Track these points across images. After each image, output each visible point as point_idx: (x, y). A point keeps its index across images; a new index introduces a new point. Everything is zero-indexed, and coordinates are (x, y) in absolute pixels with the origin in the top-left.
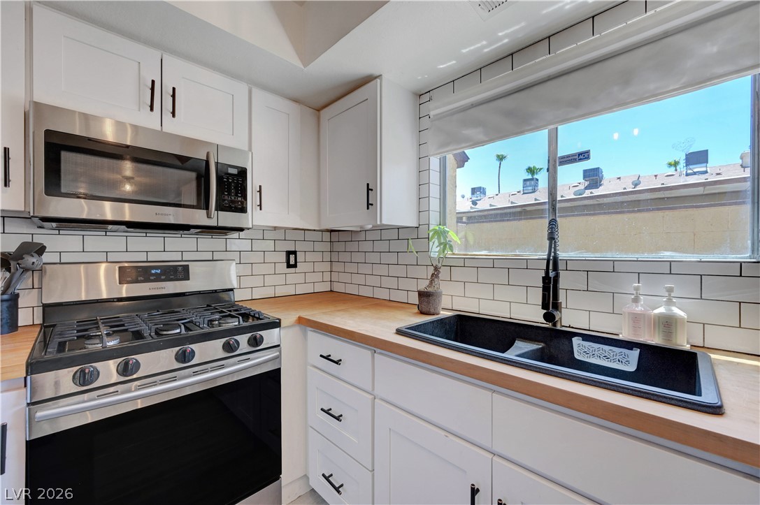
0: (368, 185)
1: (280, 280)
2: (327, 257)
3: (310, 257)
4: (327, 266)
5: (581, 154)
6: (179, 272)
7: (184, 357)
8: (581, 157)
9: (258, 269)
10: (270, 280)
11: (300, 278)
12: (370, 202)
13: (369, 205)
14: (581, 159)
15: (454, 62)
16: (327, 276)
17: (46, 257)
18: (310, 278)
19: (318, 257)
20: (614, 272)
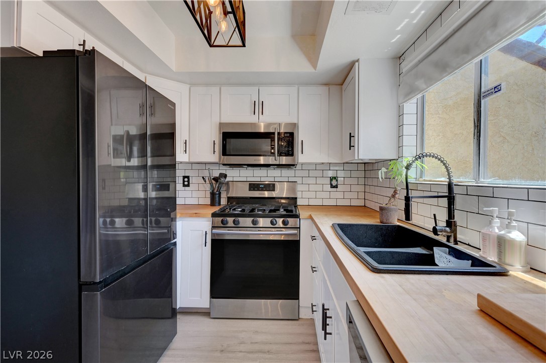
0: (350, 134)
1: (326, 195)
2: (362, 181)
3: (348, 181)
4: (361, 188)
5: (496, 87)
6: (271, 187)
7: (254, 223)
8: (496, 90)
9: (312, 188)
10: (319, 195)
11: (340, 195)
12: (352, 145)
13: (350, 146)
14: (496, 92)
15: (399, 36)
16: (361, 195)
17: (228, 179)
18: (347, 195)
19: (355, 181)
20: (493, 197)
